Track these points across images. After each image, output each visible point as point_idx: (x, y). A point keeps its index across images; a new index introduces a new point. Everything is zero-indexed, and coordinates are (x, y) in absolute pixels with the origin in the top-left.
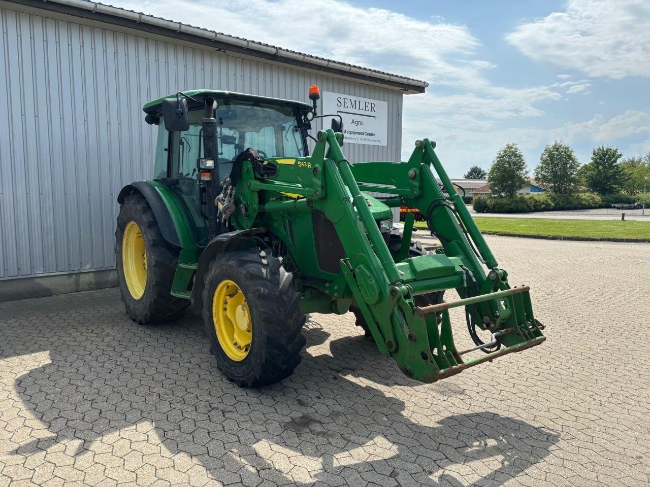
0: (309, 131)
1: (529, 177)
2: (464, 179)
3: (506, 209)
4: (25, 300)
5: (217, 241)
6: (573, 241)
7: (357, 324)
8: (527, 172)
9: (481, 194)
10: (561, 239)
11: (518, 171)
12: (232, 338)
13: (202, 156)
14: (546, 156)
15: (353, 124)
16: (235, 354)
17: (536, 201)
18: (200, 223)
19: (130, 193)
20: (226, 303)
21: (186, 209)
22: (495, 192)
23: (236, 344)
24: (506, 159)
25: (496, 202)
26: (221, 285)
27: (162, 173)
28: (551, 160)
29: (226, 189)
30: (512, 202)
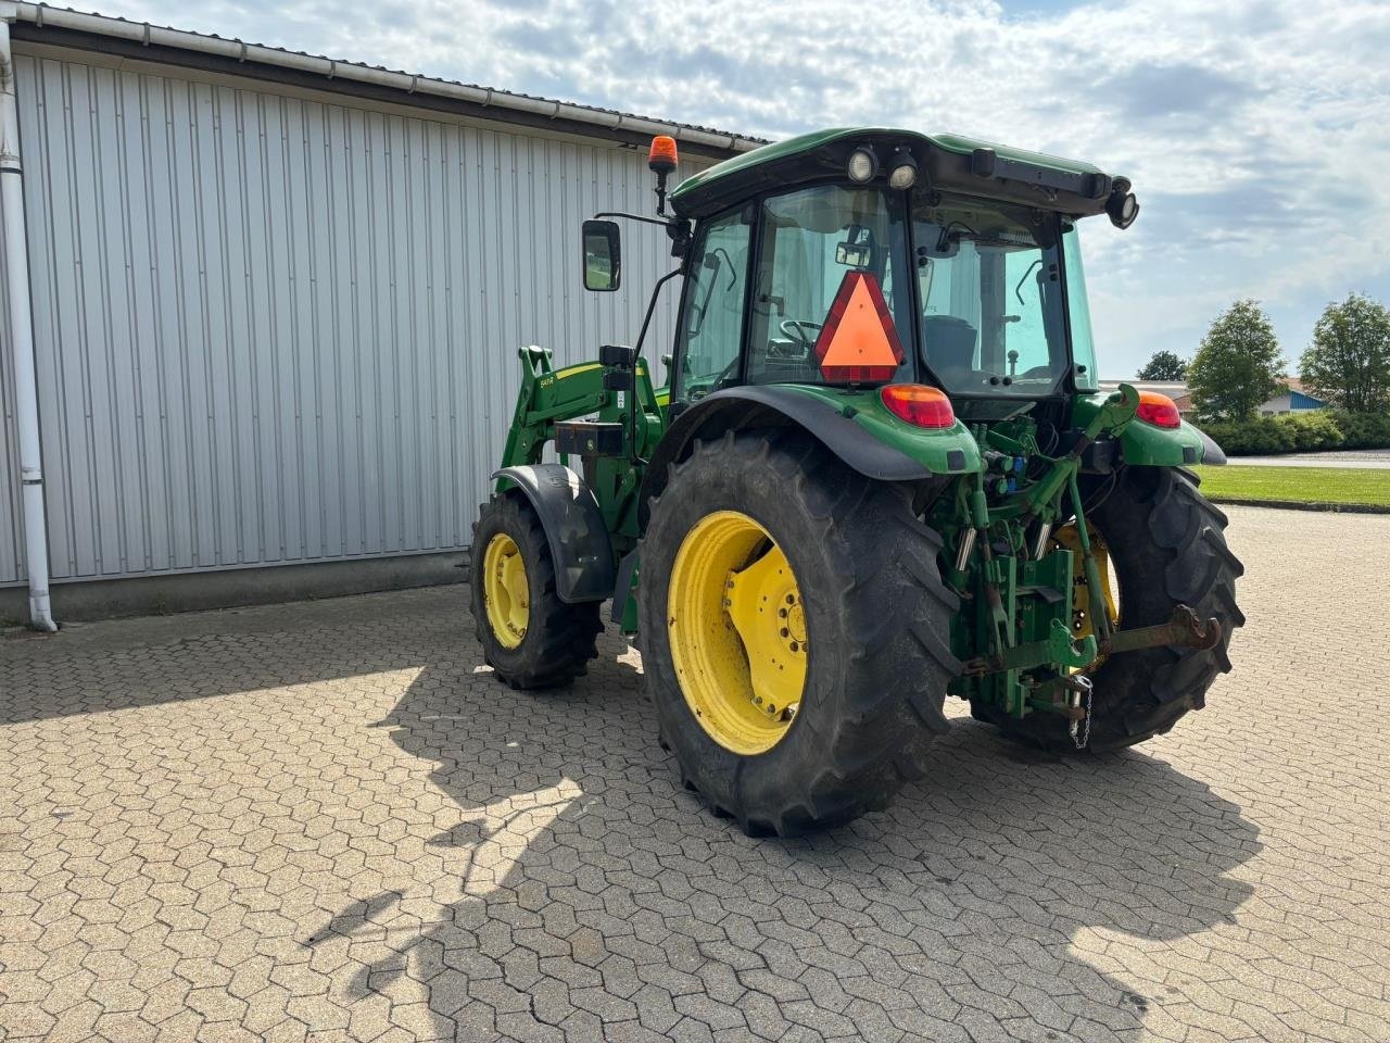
1: (1286, 376)
2: (1139, 379)
3: (1231, 447)
8: (1280, 364)
11: (1260, 361)
14: (1327, 327)
17: (1301, 429)
22: (1204, 409)
24: (1231, 335)
28: (1341, 336)
30: (1245, 431)
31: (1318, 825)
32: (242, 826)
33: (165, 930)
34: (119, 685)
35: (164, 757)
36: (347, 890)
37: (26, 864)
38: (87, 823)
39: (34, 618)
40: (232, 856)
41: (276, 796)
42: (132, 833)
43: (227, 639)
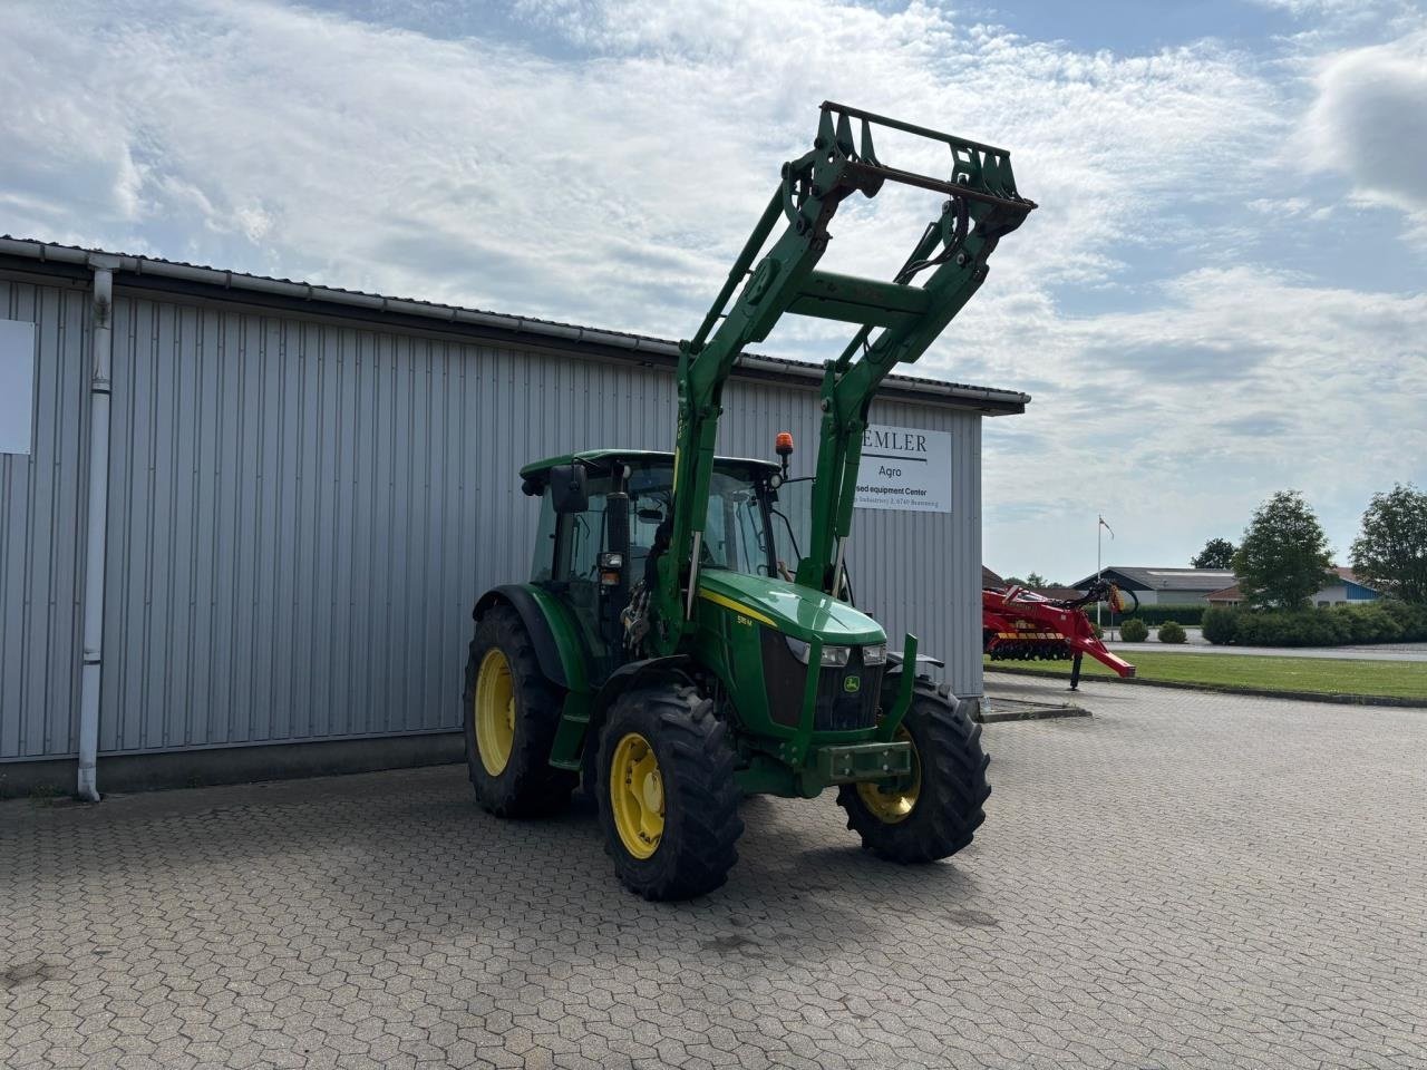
0: (774, 504)
1: (1336, 566)
2: (1193, 567)
3: (1283, 637)
4: (317, 779)
5: (620, 675)
6: (1388, 708)
7: (850, 826)
8: (1329, 554)
9: (1230, 603)
10: (1361, 703)
12: (637, 826)
13: (606, 549)
14: (1376, 518)
15: (882, 475)
16: (638, 848)
17: (1356, 620)
18: (598, 650)
19: (493, 604)
20: (629, 771)
21: (579, 629)
22: (1253, 599)
23: (643, 835)
24: (1276, 524)
25: (1257, 621)
26: (623, 742)
27: (545, 572)
28: (1389, 526)
29: (638, 597)
30: (1296, 621)
31: (1212, 982)
32: (256, 965)
33: (186, 1041)
34: (154, 849)
35: (191, 909)
36: (341, 1016)
37: (71, 989)
38: (123, 959)
39: (80, 788)
40: (246, 987)
41: (287, 942)
42: (162, 968)
43: (254, 809)
